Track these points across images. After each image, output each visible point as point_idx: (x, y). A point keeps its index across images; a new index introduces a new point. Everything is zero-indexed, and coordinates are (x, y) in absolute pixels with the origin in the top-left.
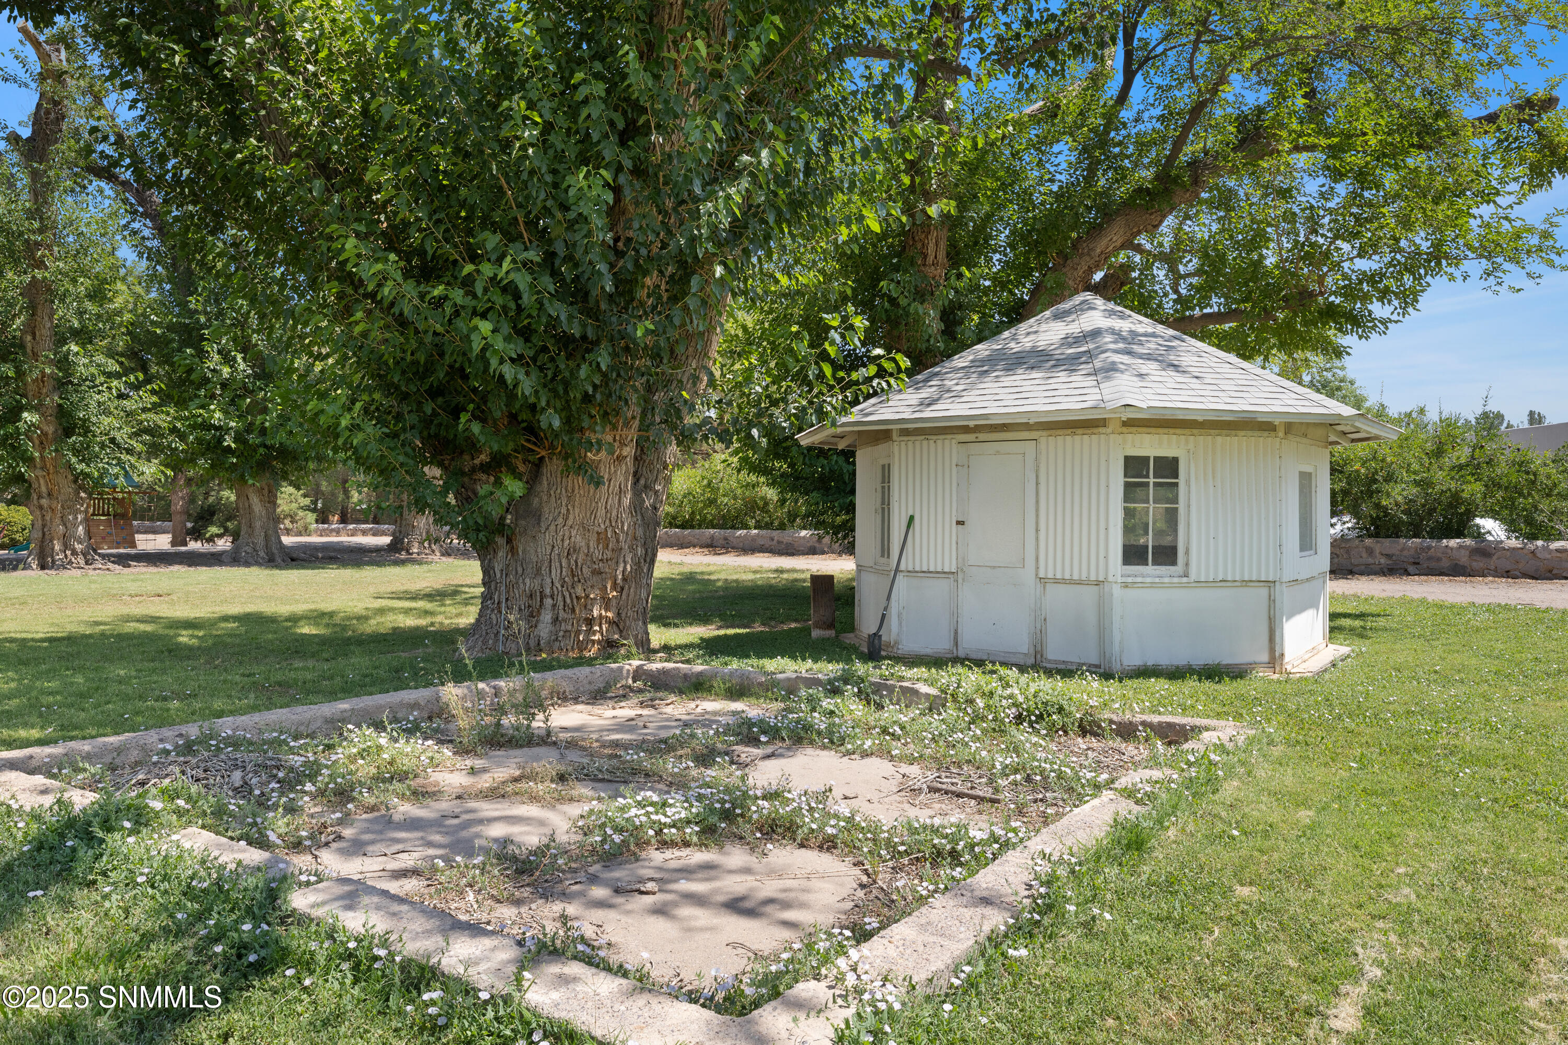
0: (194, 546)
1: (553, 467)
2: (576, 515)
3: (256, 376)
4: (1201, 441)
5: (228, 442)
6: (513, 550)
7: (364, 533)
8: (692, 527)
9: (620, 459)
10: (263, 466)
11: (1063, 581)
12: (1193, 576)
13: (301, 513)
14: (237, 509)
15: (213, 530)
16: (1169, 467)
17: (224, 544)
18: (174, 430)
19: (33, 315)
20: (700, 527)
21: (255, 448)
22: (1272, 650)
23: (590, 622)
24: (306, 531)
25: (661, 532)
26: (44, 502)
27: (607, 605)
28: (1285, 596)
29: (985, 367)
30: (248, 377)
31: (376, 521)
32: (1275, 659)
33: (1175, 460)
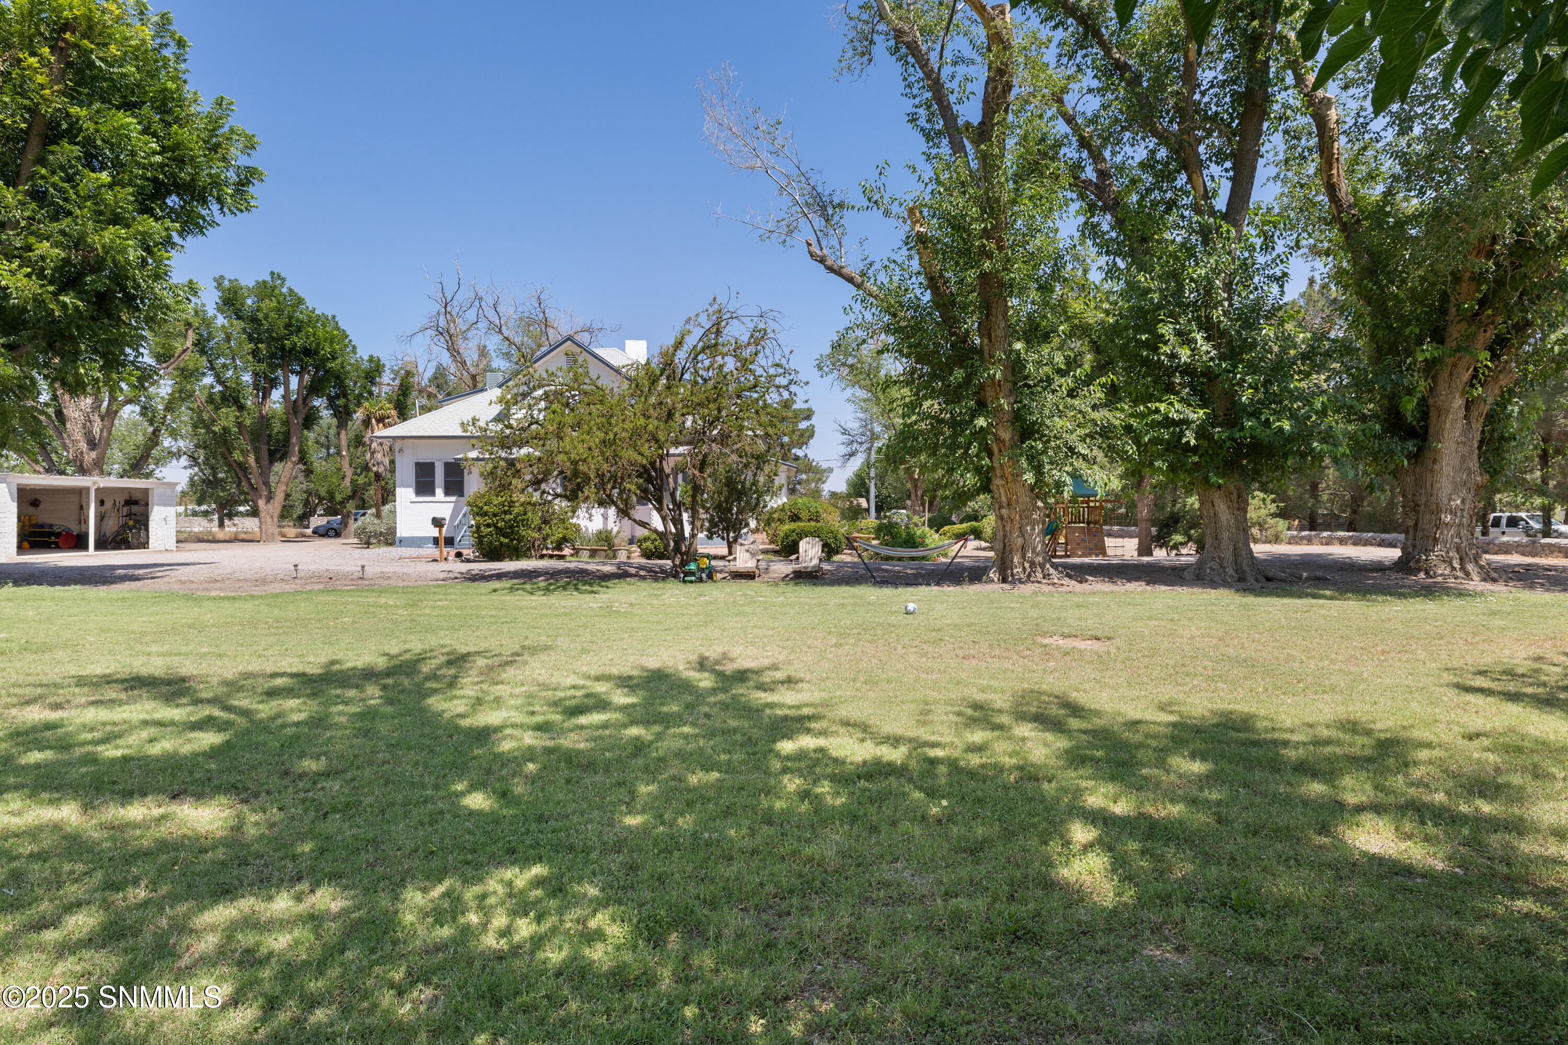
0: (1160, 554)
3: (1222, 357)
5: (1190, 438)
7: (1342, 541)
10: (1230, 466)
13: (1271, 521)
14: (1201, 517)
15: (1178, 538)
17: (1188, 555)
18: (1128, 429)
19: (988, 316)
21: (1220, 444)
24: (1277, 539)
26: (1004, 511)
30: (1212, 359)
31: (1351, 527)
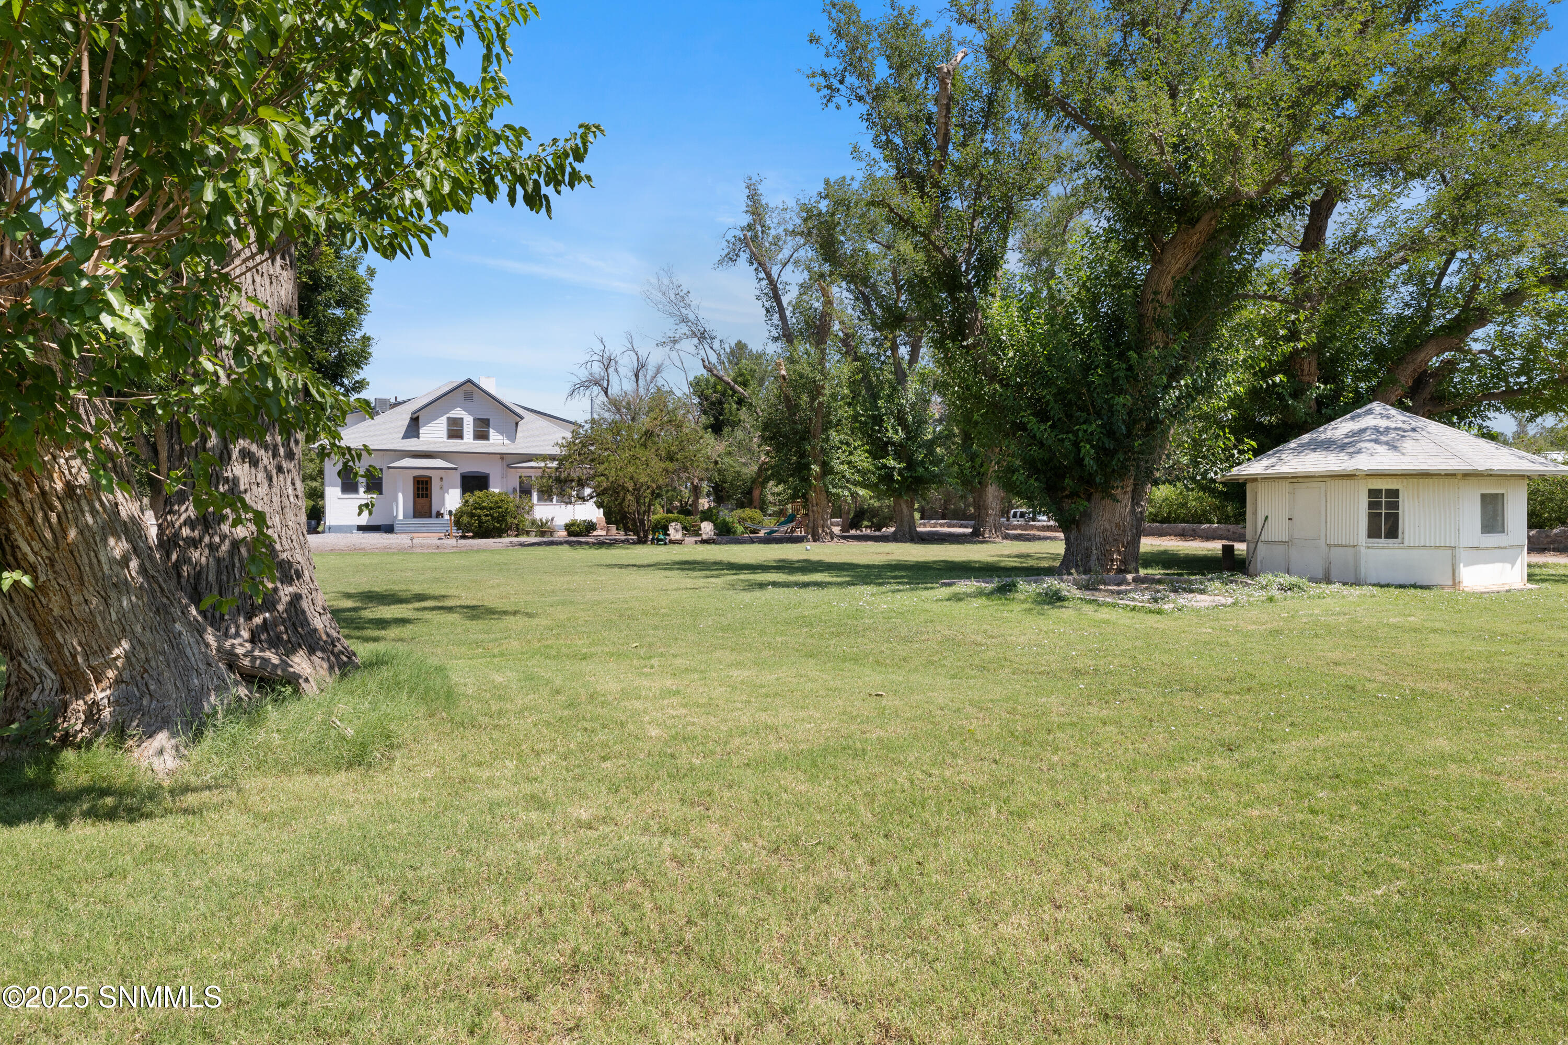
1: (1097, 496)
2: (1107, 516)
4: (1411, 482)
6: (1079, 530)
8: (1169, 522)
9: (1126, 492)
11: (1338, 546)
12: (1406, 544)
16: (1394, 493)
20: (1175, 522)
22: (1454, 579)
23: (1112, 560)
25: (1147, 525)
26: (814, 508)
27: (1119, 553)
28: (1463, 555)
29: (1304, 447)
32: (1455, 583)
33: (1397, 491)
